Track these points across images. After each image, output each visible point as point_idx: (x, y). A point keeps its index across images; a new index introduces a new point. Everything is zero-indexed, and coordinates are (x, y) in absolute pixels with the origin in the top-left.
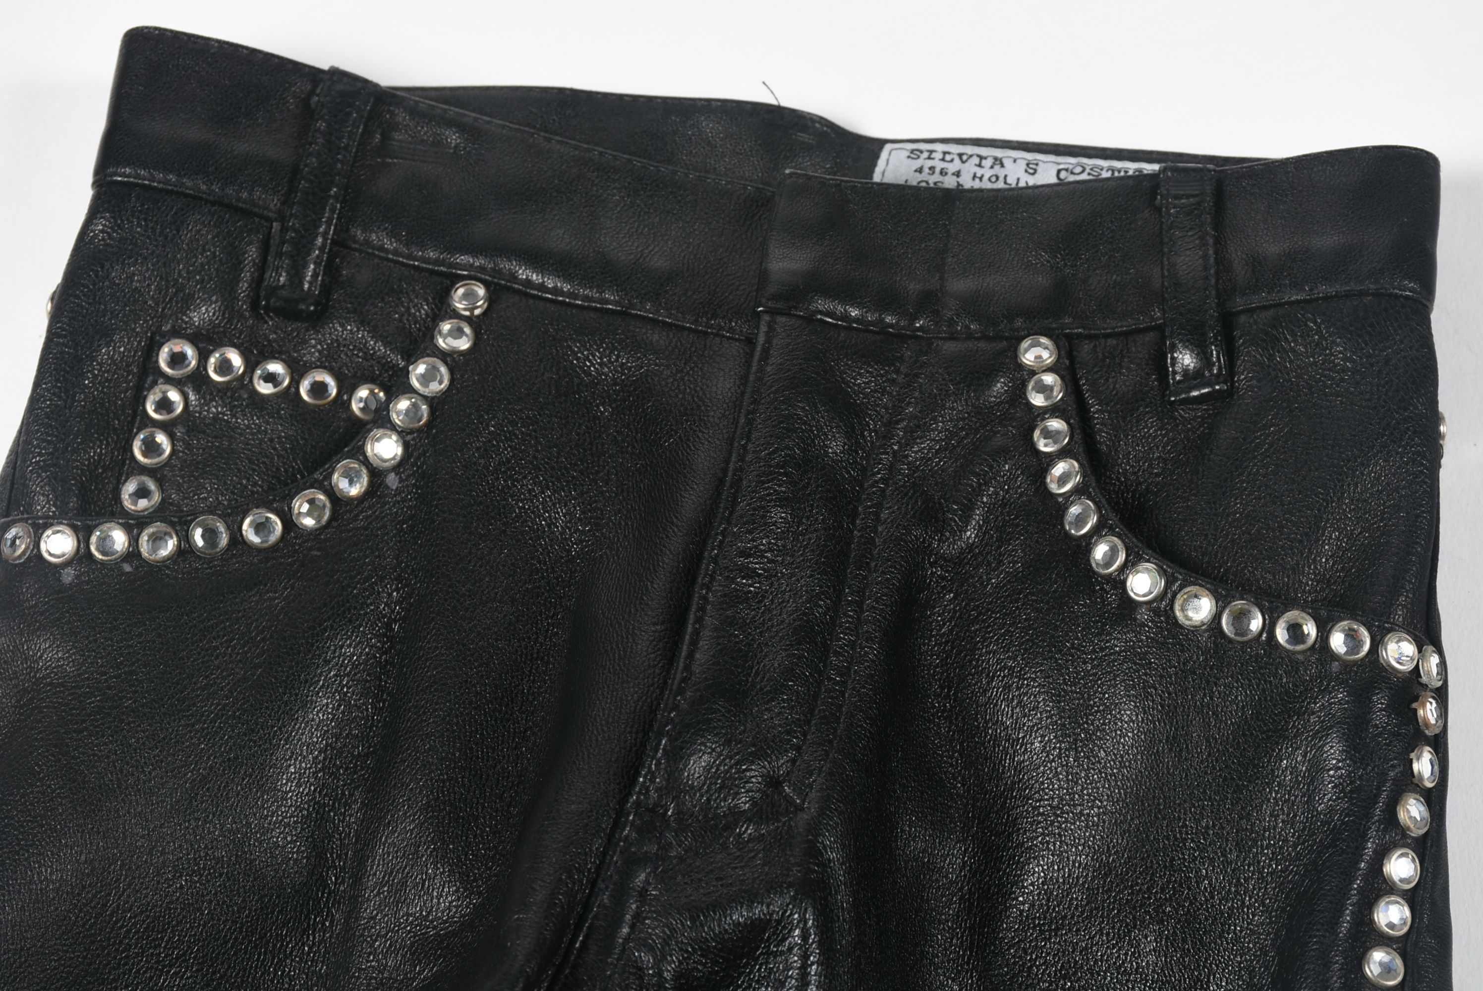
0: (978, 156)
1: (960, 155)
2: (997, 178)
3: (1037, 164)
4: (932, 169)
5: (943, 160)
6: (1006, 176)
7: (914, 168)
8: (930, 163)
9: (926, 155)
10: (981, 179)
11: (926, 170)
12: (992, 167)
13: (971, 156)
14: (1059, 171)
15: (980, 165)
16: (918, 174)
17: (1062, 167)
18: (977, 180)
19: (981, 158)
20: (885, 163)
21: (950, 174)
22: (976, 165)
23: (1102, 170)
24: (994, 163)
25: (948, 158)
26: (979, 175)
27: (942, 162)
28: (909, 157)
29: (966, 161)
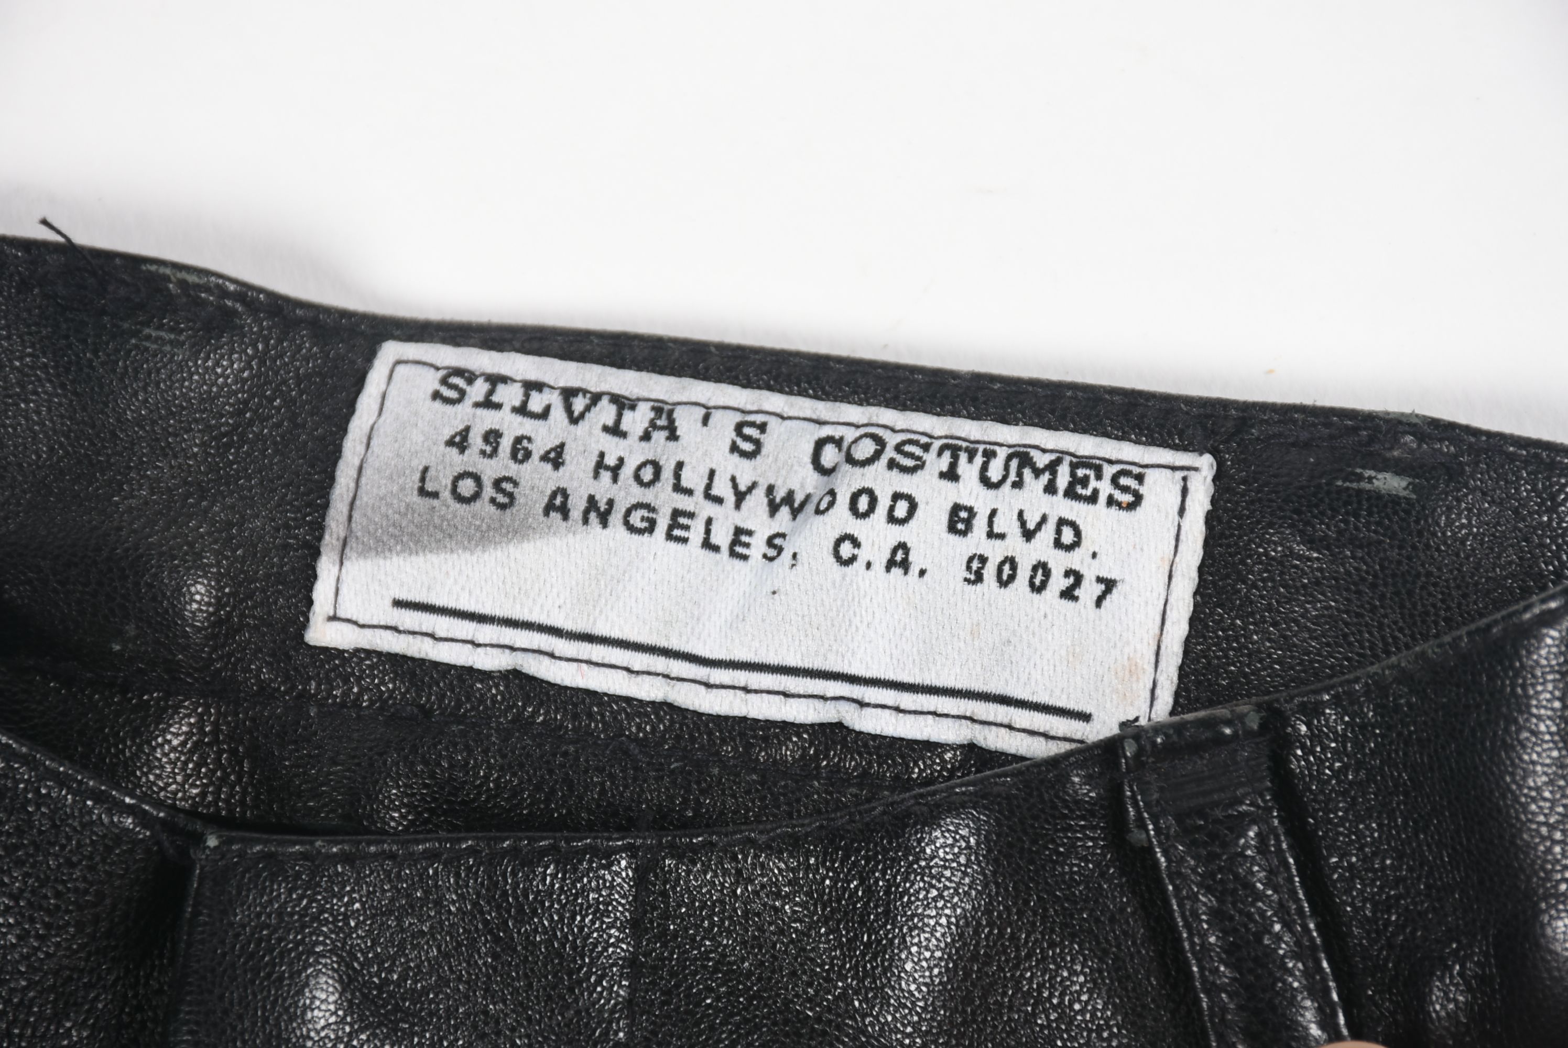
0: (616, 399)
1: (569, 394)
2: (657, 469)
3: (762, 427)
4: (492, 437)
5: (522, 410)
6: (680, 465)
7: (447, 433)
8: (488, 420)
9: (478, 390)
10: (615, 471)
11: (476, 441)
12: (646, 437)
13: (596, 398)
14: (820, 444)
15: (615, 430)
16: (454, 451)
17: (826, 431)
18: (606, 476)
19: (623, 403)
20: (375, 407)
21: (536, 457)
22: (606, 429)
23: (926, 448)
24: (653, 424)
25: (536, 403)
26: (611, 461)
27: (519, 419)
28: (436, 395)
29: (582, 416)
